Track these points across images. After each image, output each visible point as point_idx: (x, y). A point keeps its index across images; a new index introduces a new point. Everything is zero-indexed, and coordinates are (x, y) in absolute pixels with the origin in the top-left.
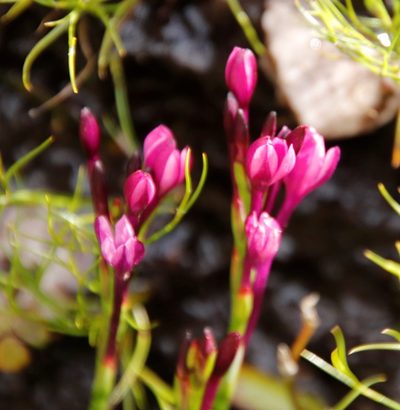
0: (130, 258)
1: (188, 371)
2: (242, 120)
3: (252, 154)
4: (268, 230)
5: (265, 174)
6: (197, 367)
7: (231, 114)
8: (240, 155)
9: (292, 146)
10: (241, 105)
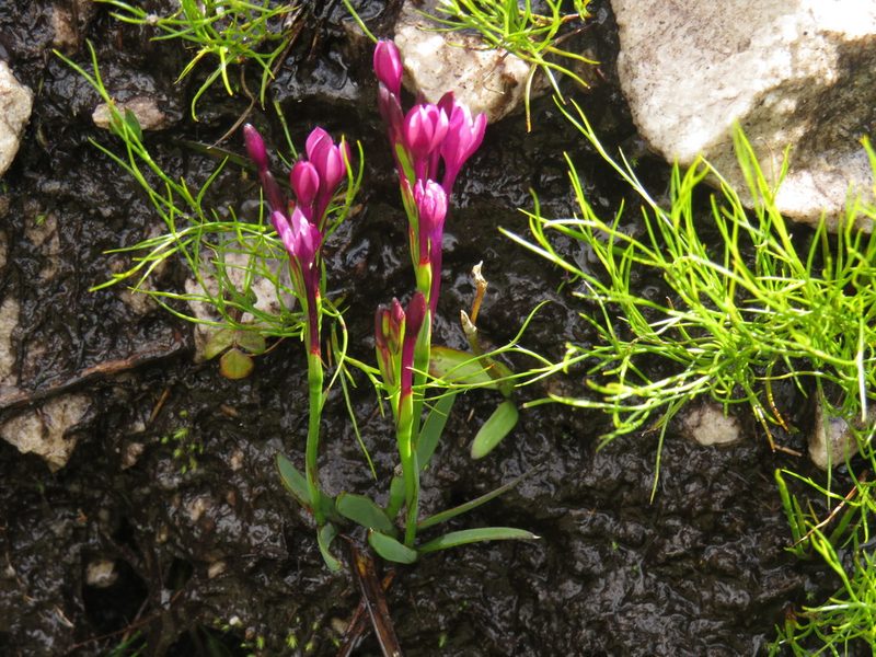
0: (309, 244)
1: (385, 340)
2: (394, 103)
3: (408, 123)
4: (435, 194)
5: (423, 140)
6: (392, 333)
7: (384, 100)
8: (399, 137)
9: (443, 110)
10: (390, 90)
